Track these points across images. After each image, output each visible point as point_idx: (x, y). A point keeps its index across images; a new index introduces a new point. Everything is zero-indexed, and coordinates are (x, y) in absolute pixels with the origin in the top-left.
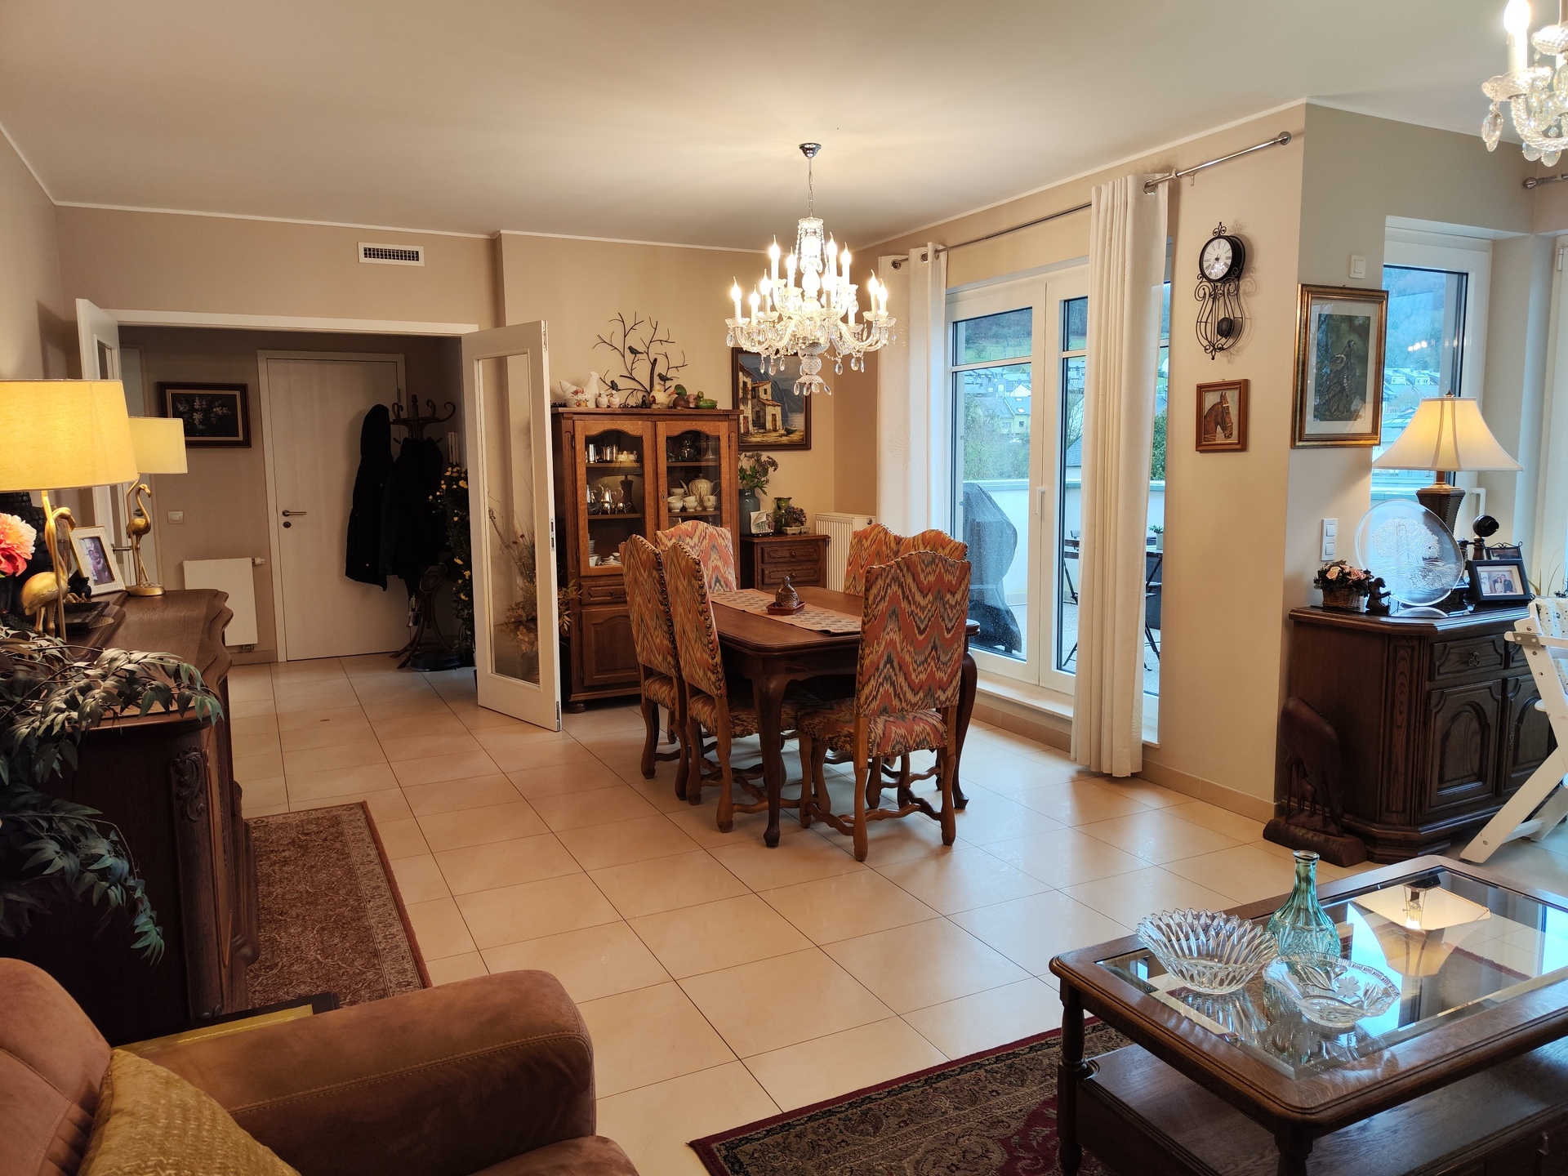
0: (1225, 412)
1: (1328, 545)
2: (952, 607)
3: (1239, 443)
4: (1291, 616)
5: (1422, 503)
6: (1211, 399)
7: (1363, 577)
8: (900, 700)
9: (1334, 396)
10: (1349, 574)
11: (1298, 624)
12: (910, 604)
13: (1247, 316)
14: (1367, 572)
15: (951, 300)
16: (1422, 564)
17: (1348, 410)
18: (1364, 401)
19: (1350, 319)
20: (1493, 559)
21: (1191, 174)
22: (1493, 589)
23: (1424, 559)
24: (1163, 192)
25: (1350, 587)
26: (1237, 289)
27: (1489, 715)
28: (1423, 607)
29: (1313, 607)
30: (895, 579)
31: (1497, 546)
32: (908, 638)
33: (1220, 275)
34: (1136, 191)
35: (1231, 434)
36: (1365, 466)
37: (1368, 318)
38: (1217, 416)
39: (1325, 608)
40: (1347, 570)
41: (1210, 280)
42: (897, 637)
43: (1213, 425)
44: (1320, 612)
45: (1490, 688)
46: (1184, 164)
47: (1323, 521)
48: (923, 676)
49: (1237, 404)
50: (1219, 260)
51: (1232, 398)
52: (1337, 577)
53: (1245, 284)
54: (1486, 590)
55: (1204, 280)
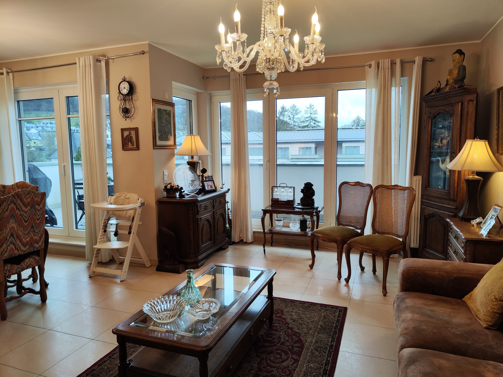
0: (131, 137)
1: (166, 178)
2: (39, 210)
3: (137, 148)
4: (158, 201)
5: (188, 165)
6: (126, 133)
7: (177, 187)
8: (18, 251)
9: (163, 133)
10: (173, 186)
11: (160, 203)
12: (20, 211)
13: (136, 107)
14: (178, 186)
15: (16, 92)
16: (191, 182)
17: (168, 138)
18: (171, 135)
19: (166, 111)
20: (207, 180)
21: (113, 59)
22: (208, 188)
23: (191, 181)
24: (103, 63)
25: (174, 190)
26: (132, 98)
27: (211, 222)
28: (192, 194)
29: (164, 197)
30: (12, 202)
31: (207, 176)
32: (20, 224)
33: (126, 93)
34: (94, 61)
35: (134, 145)
36: (173, 155)
37: (170, 111)
38: (128, 139)
39: (167, 197)
40: (173, 185)
41: (122, 94)
42: (15, 225)
43: (127, 142)
44: (166, 199)
45: (211, 215)
46: (110, 55)
47: (164, 171)
48: (28, 239)
49: (135, 135)
50: (125, 89)
51: (133, 133)
52: (170, 188)
53: (134, 97)
54: (207, 188)
55: (121, 94)
